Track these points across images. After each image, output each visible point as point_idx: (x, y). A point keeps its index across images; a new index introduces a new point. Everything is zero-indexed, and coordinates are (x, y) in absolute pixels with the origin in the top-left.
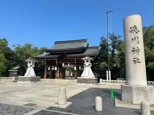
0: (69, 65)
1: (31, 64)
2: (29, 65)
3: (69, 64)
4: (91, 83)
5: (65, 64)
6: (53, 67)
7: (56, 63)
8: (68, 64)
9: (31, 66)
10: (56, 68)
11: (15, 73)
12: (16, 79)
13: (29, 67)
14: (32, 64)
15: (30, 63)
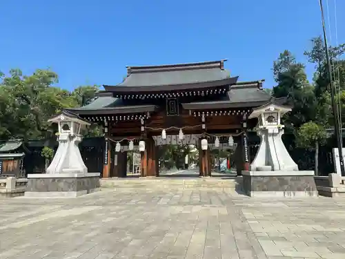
0: (181, 136)
1: (71, 131)
2: (62, 134)
3: (181, 132)
4: (299, 190)
5: (168, 133)
6: (131, 143)
7: (143, 129)
8: (177, 133)
9: (71, 138)
10: (142, 143)
11: (11, 165)
12: (18, 184)
13: (65, 141)
14: (75, 131)
15: (66, 127)
